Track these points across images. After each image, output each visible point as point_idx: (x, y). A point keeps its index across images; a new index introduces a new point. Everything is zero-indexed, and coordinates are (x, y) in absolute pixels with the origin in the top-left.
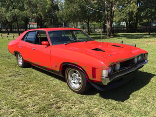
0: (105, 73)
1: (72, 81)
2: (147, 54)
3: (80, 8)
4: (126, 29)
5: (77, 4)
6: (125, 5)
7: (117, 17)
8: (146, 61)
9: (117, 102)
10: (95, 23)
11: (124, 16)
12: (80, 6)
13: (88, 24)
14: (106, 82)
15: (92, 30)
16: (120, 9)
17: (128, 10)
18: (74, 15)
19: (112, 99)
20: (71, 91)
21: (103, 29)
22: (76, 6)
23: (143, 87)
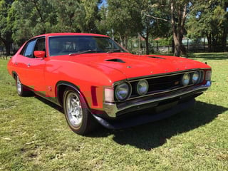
0: (108, 95)
1: (73, 114)
2: (210, 70)
3: (131, 14)
4: (207, 46)
5: (126, 9)
6: (205, 10)
7: (192, 28)
8: (208, 82)
9: (137, 150)
10: (159, 39)
11: (203, 27)
12: (131, 12)
13: (146, 39)
14: (113, 112)
15: (155, 50)
16: (197, 17)
17: (209, 17)
18: (121, 25)
19: (132, 144)
20: (70, 129)
21: (170, 48)
22: (124, 12)
23: (197, 127)
